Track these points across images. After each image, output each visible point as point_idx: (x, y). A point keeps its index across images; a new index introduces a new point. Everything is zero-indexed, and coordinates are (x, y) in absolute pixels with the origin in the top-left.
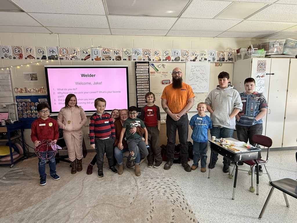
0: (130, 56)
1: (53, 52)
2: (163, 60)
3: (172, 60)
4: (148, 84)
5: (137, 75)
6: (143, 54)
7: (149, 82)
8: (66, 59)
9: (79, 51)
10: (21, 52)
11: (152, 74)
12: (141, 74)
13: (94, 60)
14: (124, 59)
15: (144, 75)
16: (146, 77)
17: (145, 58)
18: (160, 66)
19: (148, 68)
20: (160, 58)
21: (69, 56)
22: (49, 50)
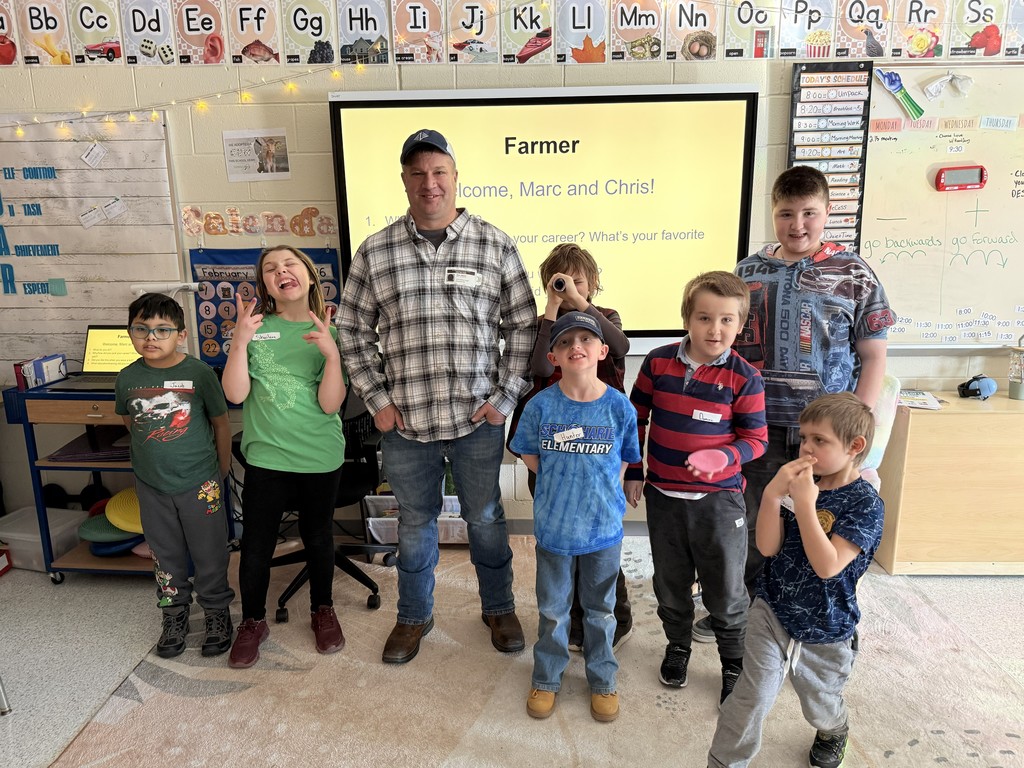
0: (762, 35)
1: (367, 20)
2: (955, 51)
3: (1010, 52)
4: (852, 187)
5: (798, 139)
6: (843, 19)
7: (863, 176)
8: (429, 59)
9: (496, 9)
10: (213, 24)
11: (881, 135)
12: (818, 135)
13: (570, 60)
14: (728, 53)
15: (836, 142)
16: (846, 151)
17: (849, 40)
18: (937, 83)
19: (866, 98)
20: (937, 38)
21: (444, 43)
22: (345, 10)
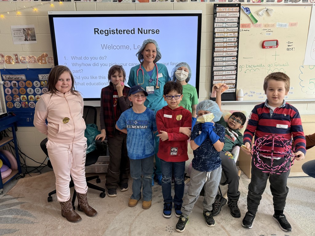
2: (268, 1)
4: (235, 47)
5: (216, 30)
7: (238, 43)
11: (244, 29)
12: (223, 29)
13: (137, 2)
14: (192, 0)
15: (229, 31)
16: (232, 35)
18: (262, 11)
19: (238, 16)
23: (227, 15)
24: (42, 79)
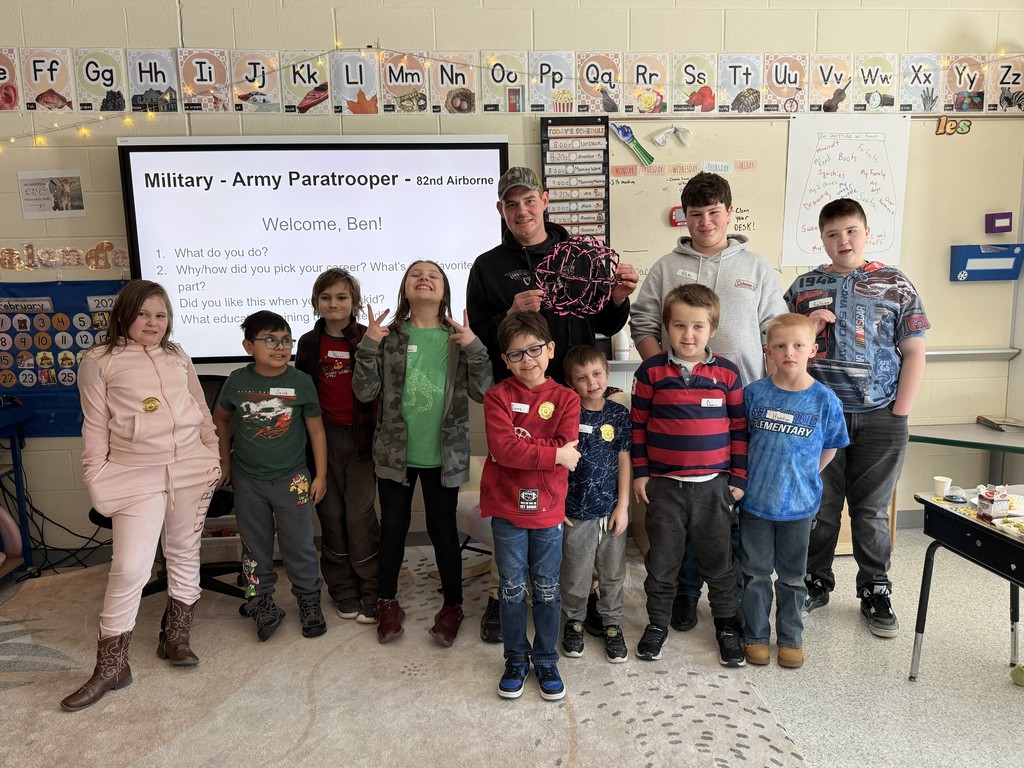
0: (514, 92)
1: (156, 73)
2: (678, 108)
3: (723, 108)
4: (599, 224)
5: (550, 182)
6: (582, 80)
7: (608, 215)
8: (216, 108)
9: (275, 65)
10: (7, 75)
11: (620, 179)
12: (567, 179)
13: (346, 111)
14: (486, 108)
15: (583, 185)
16: (592, 194)
17: (588, 98)
18: (663, 135)
19: (605, 147)
20: (662, 97)
21: (229, 95)
22: (135, 64)
23: (576, 144)
24: (97, 309)
